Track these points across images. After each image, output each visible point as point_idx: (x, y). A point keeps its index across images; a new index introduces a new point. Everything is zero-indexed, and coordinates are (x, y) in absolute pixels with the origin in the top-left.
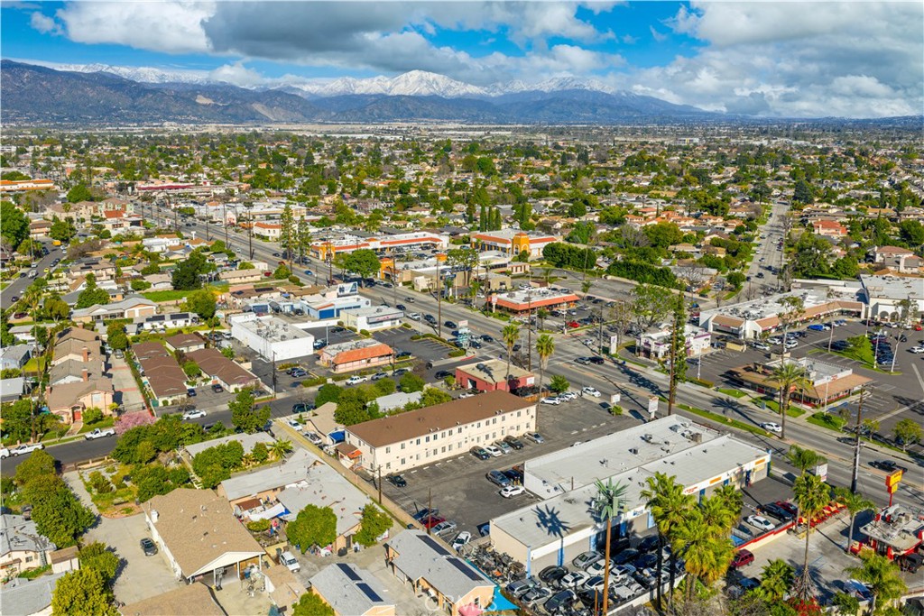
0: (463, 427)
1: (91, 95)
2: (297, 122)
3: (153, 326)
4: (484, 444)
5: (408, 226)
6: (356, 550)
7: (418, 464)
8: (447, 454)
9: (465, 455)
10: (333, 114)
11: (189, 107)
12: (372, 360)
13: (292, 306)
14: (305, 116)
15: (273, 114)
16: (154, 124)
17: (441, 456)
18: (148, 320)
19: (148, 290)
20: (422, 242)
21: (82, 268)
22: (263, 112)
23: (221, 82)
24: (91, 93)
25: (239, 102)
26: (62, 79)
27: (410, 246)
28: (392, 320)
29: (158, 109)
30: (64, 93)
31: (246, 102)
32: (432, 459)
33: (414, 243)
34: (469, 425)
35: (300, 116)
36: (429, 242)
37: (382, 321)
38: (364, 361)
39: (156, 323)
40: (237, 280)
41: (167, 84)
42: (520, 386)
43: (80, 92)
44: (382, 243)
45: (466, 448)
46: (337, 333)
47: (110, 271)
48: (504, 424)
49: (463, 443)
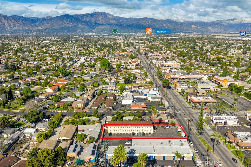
0: (131, 127)
1: (164, 26)
2: (221, 33)
3: (110, 92)
4: (136, 132)
5: (204, 72)
6: (87, 144)
7: (118, 132)
8: (126, 132)
9: (130, 133)
10: (234, 30)
11: (189, 29)
12: (140, 108)
13: (142, 91)
14: (225, 31)
15: (214, 30)
16: (179, 34)
17: (124, 132)
18: (109, 90)
19: (119, 83)
20: (198, 78)
21: (110, 76)
22: (211, 30)
23: (201, 21)
24: (164, 25)
25: (204, 27)
26: (158, 21)
27: (195, 78)
28: (158, 99)
29: (181, 29)
30: (158, 25)
31: (206, 27)
32: (122, 132)
33: (196, 78)
34: (133, 127)
35: (223, 31)
36: (201, 78)
37: (155, 99)
38: (138, 108)
39: (111, 91)
40: (140, 83)
41: (185, 22)
42: (163, 121)
43: (162, 25)
44: (185, 77)
45: (131, 132)
46: (144, 100)
47: (116, 77)
48: (143, 129)
49: (131, 131)
